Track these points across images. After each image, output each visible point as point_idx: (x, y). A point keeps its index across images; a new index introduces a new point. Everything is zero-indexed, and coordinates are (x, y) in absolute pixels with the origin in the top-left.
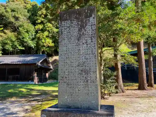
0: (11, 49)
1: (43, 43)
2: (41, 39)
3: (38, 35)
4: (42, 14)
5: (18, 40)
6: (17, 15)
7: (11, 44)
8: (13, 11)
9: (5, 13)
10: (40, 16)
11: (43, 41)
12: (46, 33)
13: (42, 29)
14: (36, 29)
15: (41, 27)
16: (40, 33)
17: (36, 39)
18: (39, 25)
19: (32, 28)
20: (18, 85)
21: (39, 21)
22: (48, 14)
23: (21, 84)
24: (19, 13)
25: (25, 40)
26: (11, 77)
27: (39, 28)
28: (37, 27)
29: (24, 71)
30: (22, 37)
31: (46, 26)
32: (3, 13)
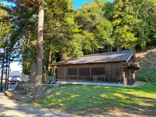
0: (91, 49)
1: (124, 39)
2: (120, 34)
3: (117, 31)
4: (119, 7)
5: (97, 39)
6: (93, 14)
7: (90, 44)
8: (89, 11)
9: (83, 14)
10: (117, 10)
11: (123, 36)
12: (126, 27)
13: (120, 23)
14: (114, 25)
15: (119, 21)
16: (119, 28)
17: (115, 35)
18: (116, 20)
19: (109, 24)
20: (106, 87)
21: (116, 16)
22: (126, 5)
23: (109, 86)
24: (94, 11)
25: (104, 38)
26: (95, 77)
27: (117, 23)
28: (114, 22)
29: (110, 70)
30: (100, 35)
31: (126, 19)
32: (81, 15)
